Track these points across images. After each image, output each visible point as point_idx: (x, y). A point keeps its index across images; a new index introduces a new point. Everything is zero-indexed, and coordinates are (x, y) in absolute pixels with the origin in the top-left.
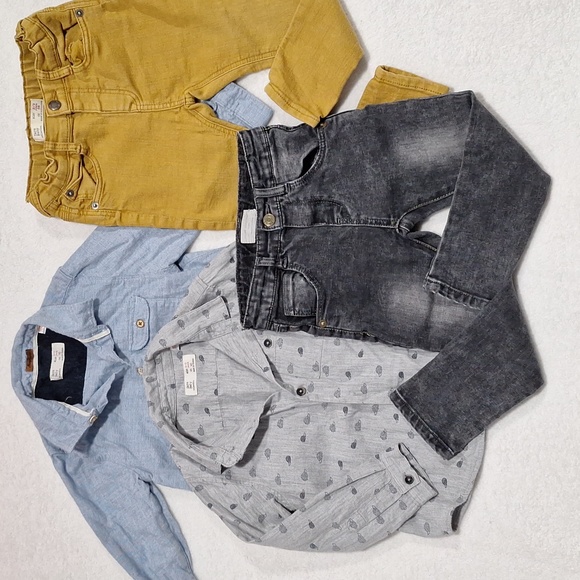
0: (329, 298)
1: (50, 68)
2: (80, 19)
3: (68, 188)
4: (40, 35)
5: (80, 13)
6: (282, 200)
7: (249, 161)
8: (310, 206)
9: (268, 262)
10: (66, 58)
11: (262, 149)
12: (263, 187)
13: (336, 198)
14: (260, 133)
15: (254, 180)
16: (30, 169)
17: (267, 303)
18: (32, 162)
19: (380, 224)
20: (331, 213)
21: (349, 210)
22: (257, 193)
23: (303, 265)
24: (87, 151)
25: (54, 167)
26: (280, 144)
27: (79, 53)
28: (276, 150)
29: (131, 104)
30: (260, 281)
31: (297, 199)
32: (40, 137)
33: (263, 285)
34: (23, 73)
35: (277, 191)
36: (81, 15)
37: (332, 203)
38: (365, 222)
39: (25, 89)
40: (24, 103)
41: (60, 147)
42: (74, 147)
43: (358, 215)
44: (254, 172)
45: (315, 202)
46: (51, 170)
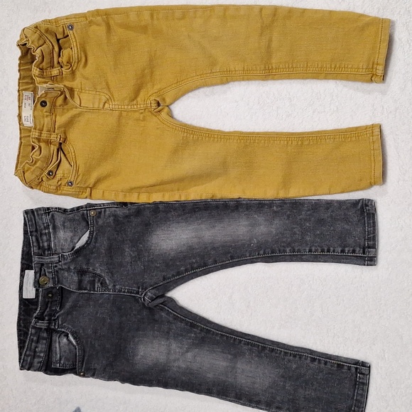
0: (87, 354)
1: (44, 67)
2: (71, 32)
3: (49, 169)
4: (41, 42)
5: (71, 27)
6: (56, 266)
7: (32, 236)
8: (78, 274)
9: (42, 324)
10: (59, 63)
11: (42, 227)
12: (41, 255)
13: (98, 272)
14: (42, 215)
15: (34, 249)
16: (20, 149)
17: (39, 357)
18: (21, 143)
19: (131, 293)
20: (93, 283)
21: (107, 282)
22: (35, 259)
23: (70, 326)
24: (65, 140)
25: (38, 153)
26: (59, 223)
27: (69, 59)
28: (54, 228)
29: (105, 103)
30: (35, 338)
31: (69, 268)
32: (29, 123)
33: (38, 342)
34: (19, 71)
35: (52, 260)
36: (72, 29)
37: (95, 275)
38: (120, 291)
39: (19, 83)
40: (18, 94)
41: (44, 136)
42: (55, 136)
43: (114, 286)
44: (35, 244)
45: (82, 273)
46: (35, 154)
